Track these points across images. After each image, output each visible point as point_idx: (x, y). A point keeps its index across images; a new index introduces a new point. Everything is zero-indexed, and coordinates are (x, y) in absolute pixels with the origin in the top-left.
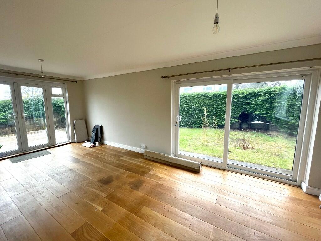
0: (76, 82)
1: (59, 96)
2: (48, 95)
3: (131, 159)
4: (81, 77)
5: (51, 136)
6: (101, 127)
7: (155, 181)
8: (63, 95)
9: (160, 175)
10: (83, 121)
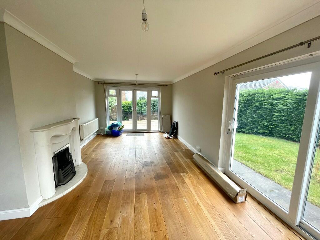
0: (167, 86)
1: (155, 97)
2: (149, 96)
3: (181, 157)
4: (170, 82)
5: (149, 125)
6: (177, 123)
7: (176, 182)
8: (158, 96)
9: (187, 180)
10: (169, 116)
